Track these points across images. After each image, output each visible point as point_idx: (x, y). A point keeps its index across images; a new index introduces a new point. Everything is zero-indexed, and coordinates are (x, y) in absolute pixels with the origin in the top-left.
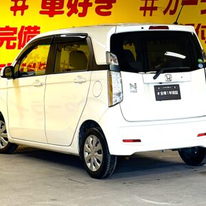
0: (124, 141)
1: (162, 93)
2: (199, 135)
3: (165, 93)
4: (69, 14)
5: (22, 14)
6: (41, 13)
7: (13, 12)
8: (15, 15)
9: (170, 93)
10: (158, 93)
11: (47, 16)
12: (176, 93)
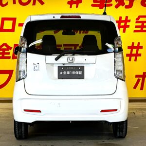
0: (25, 110)
1: (65, 73)
2: (102, 111)
3: (68, 73)
4: (117, 7)
5: (77, 7)
6: (93, 5)
7: (69, 5)
8: (71, 7)
9: (74, 73)
10: (61, 73)
11: (98, 8)
12: (80, 73)
